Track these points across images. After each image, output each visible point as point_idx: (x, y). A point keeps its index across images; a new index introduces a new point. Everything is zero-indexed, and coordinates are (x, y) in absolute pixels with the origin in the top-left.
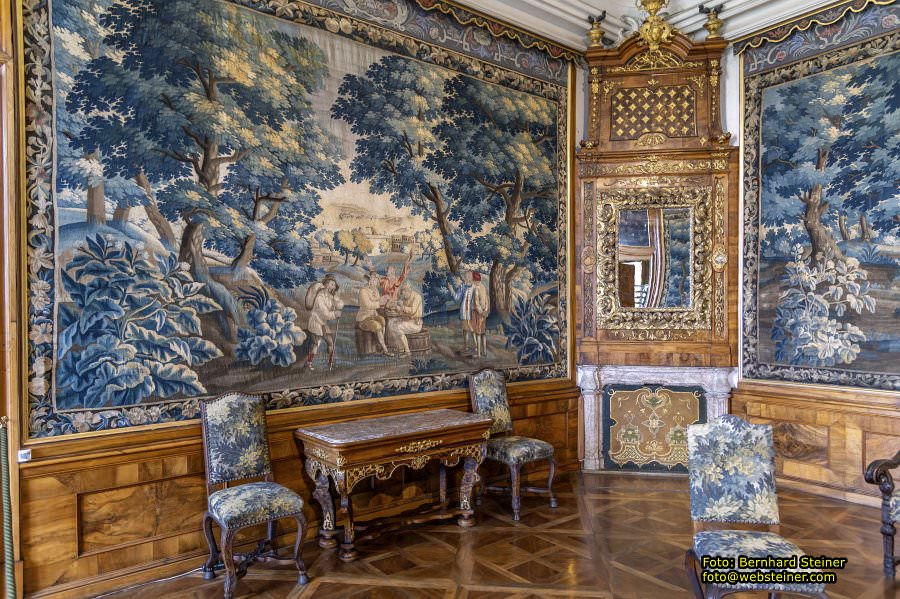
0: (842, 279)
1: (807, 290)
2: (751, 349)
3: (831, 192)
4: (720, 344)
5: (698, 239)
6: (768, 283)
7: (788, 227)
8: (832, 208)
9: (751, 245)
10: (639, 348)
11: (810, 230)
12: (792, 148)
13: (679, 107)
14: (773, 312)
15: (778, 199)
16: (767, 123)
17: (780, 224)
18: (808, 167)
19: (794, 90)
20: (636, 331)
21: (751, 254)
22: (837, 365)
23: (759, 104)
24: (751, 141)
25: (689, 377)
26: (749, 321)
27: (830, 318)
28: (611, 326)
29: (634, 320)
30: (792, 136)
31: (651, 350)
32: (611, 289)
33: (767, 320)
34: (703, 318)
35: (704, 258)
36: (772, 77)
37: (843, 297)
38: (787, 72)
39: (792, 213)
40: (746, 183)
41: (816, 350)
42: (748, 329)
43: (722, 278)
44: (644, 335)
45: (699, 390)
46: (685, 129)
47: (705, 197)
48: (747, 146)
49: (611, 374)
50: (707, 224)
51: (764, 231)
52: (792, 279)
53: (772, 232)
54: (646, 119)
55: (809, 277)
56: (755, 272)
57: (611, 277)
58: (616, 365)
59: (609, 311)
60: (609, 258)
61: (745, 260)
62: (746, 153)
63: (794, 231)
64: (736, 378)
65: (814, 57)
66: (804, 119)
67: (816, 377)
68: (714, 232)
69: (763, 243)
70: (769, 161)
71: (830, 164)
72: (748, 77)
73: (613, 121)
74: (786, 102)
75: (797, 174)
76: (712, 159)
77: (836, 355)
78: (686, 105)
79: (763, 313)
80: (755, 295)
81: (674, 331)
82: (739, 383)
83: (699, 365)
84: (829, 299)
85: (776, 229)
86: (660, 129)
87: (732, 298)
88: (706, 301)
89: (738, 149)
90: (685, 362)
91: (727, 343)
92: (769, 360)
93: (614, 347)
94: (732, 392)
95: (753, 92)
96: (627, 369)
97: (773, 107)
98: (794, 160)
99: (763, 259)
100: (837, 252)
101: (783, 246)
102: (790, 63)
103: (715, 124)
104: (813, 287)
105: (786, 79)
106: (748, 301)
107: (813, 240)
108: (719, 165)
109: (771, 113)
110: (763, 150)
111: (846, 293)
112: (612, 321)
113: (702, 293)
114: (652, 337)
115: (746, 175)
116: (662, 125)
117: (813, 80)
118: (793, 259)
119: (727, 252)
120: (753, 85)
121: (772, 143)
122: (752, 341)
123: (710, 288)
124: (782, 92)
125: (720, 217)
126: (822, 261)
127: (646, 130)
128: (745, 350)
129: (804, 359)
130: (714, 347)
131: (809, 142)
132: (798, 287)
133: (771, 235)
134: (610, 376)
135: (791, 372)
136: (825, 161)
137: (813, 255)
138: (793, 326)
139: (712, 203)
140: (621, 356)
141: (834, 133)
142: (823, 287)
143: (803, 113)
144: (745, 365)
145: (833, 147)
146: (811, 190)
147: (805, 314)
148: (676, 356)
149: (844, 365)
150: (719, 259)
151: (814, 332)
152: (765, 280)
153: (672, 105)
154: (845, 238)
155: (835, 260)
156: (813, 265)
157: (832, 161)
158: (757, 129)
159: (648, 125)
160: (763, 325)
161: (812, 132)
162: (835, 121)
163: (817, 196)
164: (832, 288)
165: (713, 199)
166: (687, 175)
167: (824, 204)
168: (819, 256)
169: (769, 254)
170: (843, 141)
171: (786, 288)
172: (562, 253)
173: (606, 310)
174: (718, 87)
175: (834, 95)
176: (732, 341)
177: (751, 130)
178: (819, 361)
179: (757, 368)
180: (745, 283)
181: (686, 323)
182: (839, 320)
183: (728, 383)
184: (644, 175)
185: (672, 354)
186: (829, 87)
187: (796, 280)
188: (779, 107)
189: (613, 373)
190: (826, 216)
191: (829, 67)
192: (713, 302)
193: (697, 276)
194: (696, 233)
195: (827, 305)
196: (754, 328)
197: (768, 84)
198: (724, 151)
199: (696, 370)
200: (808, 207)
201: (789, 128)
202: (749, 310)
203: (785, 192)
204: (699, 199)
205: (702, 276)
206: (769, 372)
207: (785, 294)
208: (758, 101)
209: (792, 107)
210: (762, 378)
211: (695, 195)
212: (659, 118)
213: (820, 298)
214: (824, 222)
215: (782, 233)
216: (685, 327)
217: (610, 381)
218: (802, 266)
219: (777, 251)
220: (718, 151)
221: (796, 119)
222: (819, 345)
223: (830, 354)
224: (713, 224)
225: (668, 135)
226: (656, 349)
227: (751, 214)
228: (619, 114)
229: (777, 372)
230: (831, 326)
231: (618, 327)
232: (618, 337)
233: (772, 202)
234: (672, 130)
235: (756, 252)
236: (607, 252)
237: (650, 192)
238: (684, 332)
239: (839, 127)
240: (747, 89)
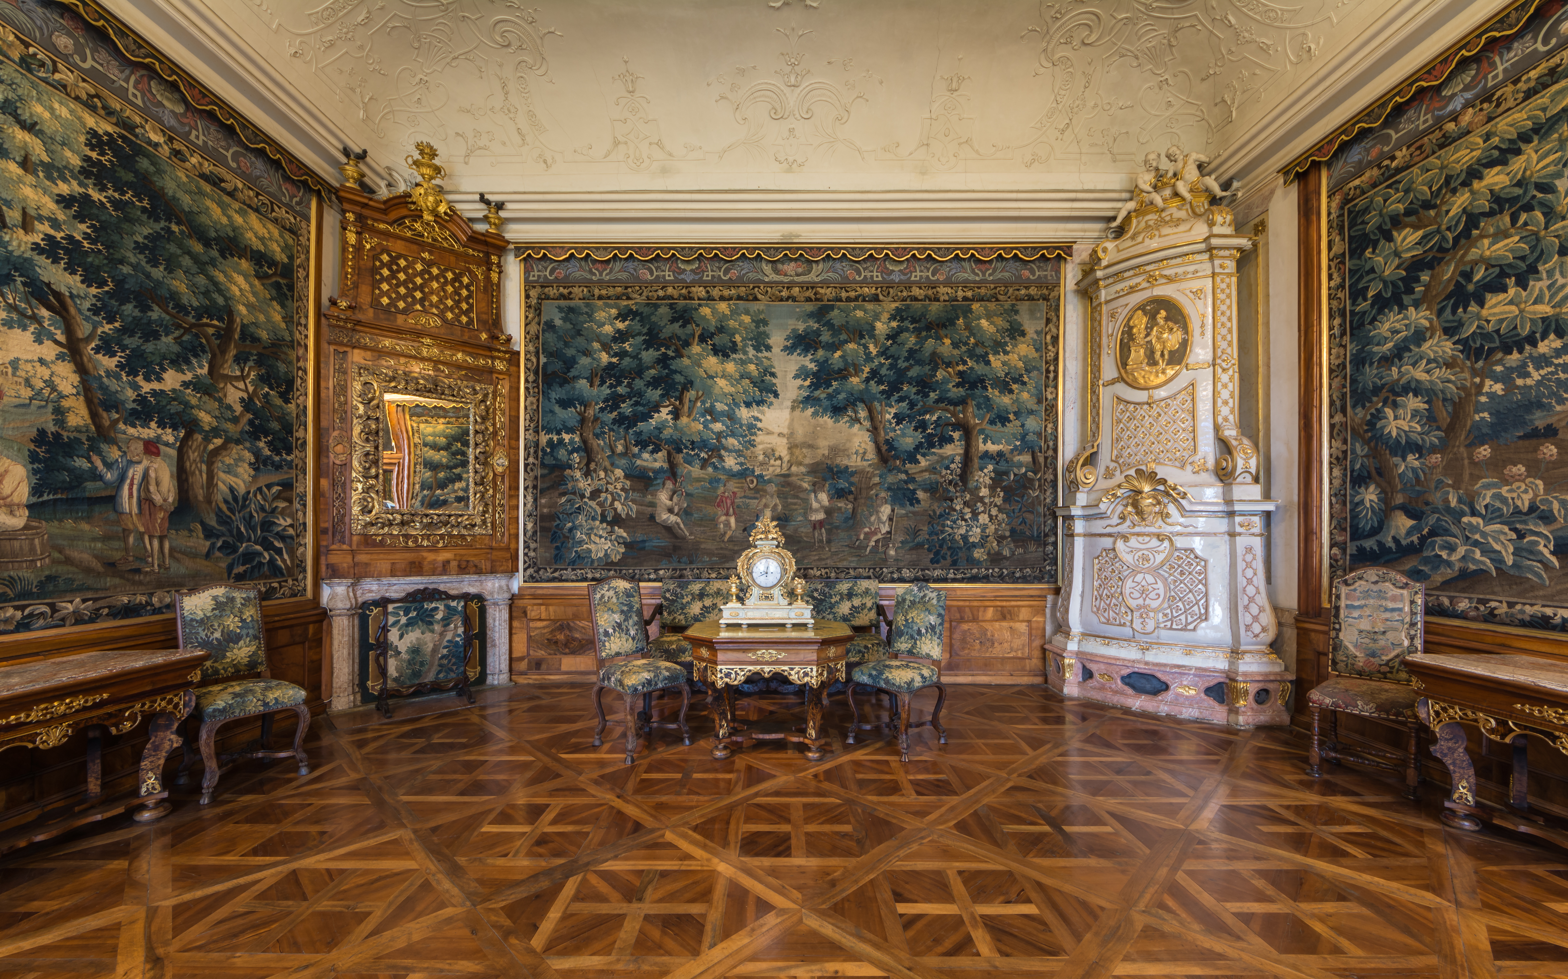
0: (611, 488)
1: (583, 496)
2: (532, 554)
3: (602, 410)
4: (501, 549)
5: (479, 438)
6: (548, 488)
7: (566, 437)
8: (604, 425)
9: (532, 450)
10: (409, 556)
11: (584, 441)
12: (570, 363)
13: (457, 292)
14: (552, 517)
15: (557, 409)
16: (547, 335)
17: (559, 433)
18: (583, 383)
19: (571, 310)
20: (407, 537)
21: (531, 460)
22: (607, 564)
23: (539, 315)
24: (531, 348)
25: (469, 585)
26: (530, 526)
27: (601, 522)
28: (373, 530)
29: (403, 523)
30: (570, 352)
31: (424, 558)
32: (372, 487)
33: (547, 524)
34: (484, 522)
35: (484, 459)
36: (552, 292)
37: (612, 504)
38: (566, 291)
39: (572, 423)
40: (527, 389)
41: (589, 551)
42: (529, 533)
43: (503, 481)
44: (416, 541)
45: (479, 598)
46: (464, 319)
47: (486, 396)
48: (527, 352)
49: (371, 589)
50: (488, 424)
51: (544, 438)
52: (570, 486)
53: (551, 440)
54: (418, 295)
55: (585, 485)
56: (536, 478)
57: (373, 471)
58: (379, 576)
59: (370, 512)
60: (369, 448)
61: (526, 465)
62: (527, 360)
63: (572, 441)
64: (517, 583)
65: (588, 284)
66: (580, 339)
67: (590, 576)
68: (495, 433)
69: (543, 450)
70: (550, 370)
71: (601, 385)
72: (529, 286)
73: (376, 284)
74: (564, 319)
75: (574, 388)
76: (493, 358)
77: (606, 555)
78: (464, 293)
79: (543, 518)
80: (535, 500)
81: (451, 536)
82: (520, 588)
83: (479, 571)
84: (600, 504)
85: (555, 438)
86: (434, 311)
87: (514, 502)
88: (486, 505)
89: (518, 353)
90: (463, 569)
91: (508, 549)
92: (549, 564)
93: (375, 557)
94: (513, 598)
95: (534, 301)
96: (394, 580)
97: (552, 321)
98: (571, 375)
99: (543, 465)
100: (607, 463)
101: (562, 453)
102: (566, 282)
103: (495, 323)
104: (588, 494)
105: (563, 297)
106: (529, 506)
107: (586, 449)
108: (500, 366)
109: (550, 326)
110: (543, 360)
111: (614, 500)
112: (372, 524)
113: (483, 497)
114: (425, 543)
115: (526, 381)
116: (437, 307)
117: (587, 305)
118: (570, 467)
119: (508, 456)
120: (533, 293)
121: (550, 355)
122: (533, 546)
123: (491, 492)
124: (560, 309)
125: (500, 419)
126: (595, 471)
127: (418, 307)
128: (525, 554)
129: (581, 560)
130: (495, 553)
131: (584, 361)
132: (574, 493)
133: (550, 443)
134: (371, 591)
135: (569, 573)
136: (597, 382)
137: (588, 465)
138: (571, 530)
139: (493, 404)
140: (385, 566)
141: (605, 358)
142: (595, 494)
143: (579, 333)
144: (525, 570)
145: (604, 370)
146: (586, 404)
147: (581, 519)
148: (454, 564)
149: (612, 563)
150: (500, 462)
151: (588, 535)
152: (545, 485)
153: (450, 289)
154: (613, 452)
155: (605, 470)
156: (587, 474)
157: (603, 382)
158: (538, 338)
159: (422, 301)
160: (543, 529)
161: (587, 353)
162: (606, 347)
163: (590, 412)
164: (603, 495)
165: (495, 399)
166: (466, 368)
167: (596, 419)
168: (592, 466)
169: (549, 460)
170: (611, 366)
171: (564, 494)
172: (300, 434)
173: (366, 510)
174: (498, 285)
175: (604, 324)
176: (513, 546)
177: (531, 338)
178: (593, 561)
179: (537, 572)
180: (526, 489)
181: (465, 527)
182: (609, 523)
183: (509, 589)
184: (414, 357)
185: (448, 562)
186: (601, 315)
187: (574, 487)
188: (558, 322)
189: (375, 587)
190: (598, 431)
191: (600, 298)
192: (494, 506)
193: (478, 478)
194: (476, 432)
195: (599, 511)
196: (535, 533)
197: (548, 298)
198: (505, 352)
199: (475, 577)
200: (583, 421)
201: (567, 344)
202: (530, 515)
203: (565, 404)
204: (480, 397)
205: (483, 478)
206: (549, 574)
207: (563, 499)
208: (538, 311)
209: (569, 326)
210: (542, 581)
211: (475, 392)
212: (435, 299)
213: (593, 504)
214: (597, 436)
215: (561, 441)
216: (464, 532)
217: (369, 596)
218: (578, 474)
219: (556, 459)
220: (499, 351)
221: (573, 337)
222: (592, 547)
223: (601, 554)
224: (494, 425)
225: (444, 320)
226: (430, 556)
227: (531, 420)
228: (383, 279)
229: (556, 574)
230: (602, 529)
231: (381, 532)
232: (382, 543)
233: (552, 411)
234: (450, 315)
235: (536, 458)
236: (367, 440)
237: (423, 378)
238: (463, 537)
239: (608, 353)
240: (527, 297)
